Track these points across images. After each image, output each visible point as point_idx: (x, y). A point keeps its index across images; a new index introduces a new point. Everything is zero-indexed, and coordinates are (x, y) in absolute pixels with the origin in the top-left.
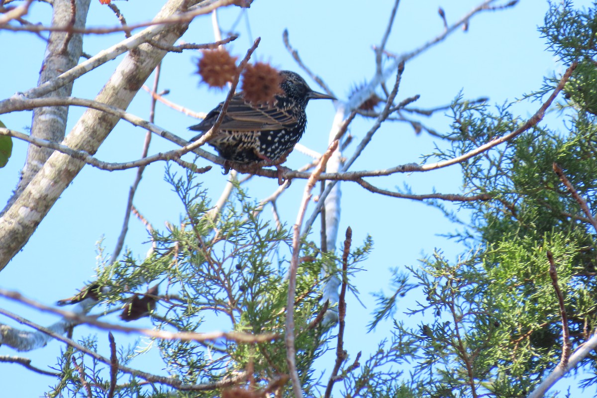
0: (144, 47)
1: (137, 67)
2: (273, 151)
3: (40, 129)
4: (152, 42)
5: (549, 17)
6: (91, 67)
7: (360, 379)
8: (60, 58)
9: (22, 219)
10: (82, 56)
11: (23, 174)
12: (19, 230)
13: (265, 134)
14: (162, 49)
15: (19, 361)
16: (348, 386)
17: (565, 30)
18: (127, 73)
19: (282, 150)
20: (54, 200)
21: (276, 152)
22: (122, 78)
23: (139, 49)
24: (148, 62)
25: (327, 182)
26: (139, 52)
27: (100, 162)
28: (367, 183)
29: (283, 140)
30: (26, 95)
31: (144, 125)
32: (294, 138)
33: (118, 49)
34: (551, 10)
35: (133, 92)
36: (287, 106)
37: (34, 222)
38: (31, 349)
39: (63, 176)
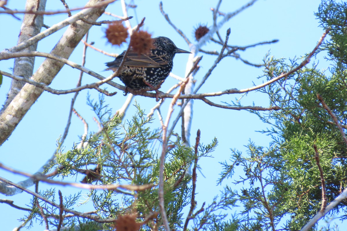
0: (79, 22)
1: (75, 34)
2: (154, 80)
3: (18, 69)
4: (84, 20)
5: (321, 7)
6: (48, 34)
7: (203, 219)
8: (30, 28)
9: (8, 122)
10: (43, 26)
11: (8, 95)
12: (6, 128)
13: (149, 69)
14: (89, 23)
15: (7, 202)
16: (195, 223)
17: (330, 15)
18: (69, 37)
19: (159, 80)
20: (27, 111)
21: (155, 81)
22: (66, 40)
23: (76, 23)
24: (82, 31)
25: (185, 100)
26: (76, 25)
27: (52, 89)
28: (208, 100)
29: (159, 74)
30: (10, 50)
31: (78, 67)
32: (166, 73)
33: (64, 24)
34: (322, 3)
35: (72, 48)
36: (162, 54)
37: (15, 123)
38: (14, 194)
39: (32, 97)
